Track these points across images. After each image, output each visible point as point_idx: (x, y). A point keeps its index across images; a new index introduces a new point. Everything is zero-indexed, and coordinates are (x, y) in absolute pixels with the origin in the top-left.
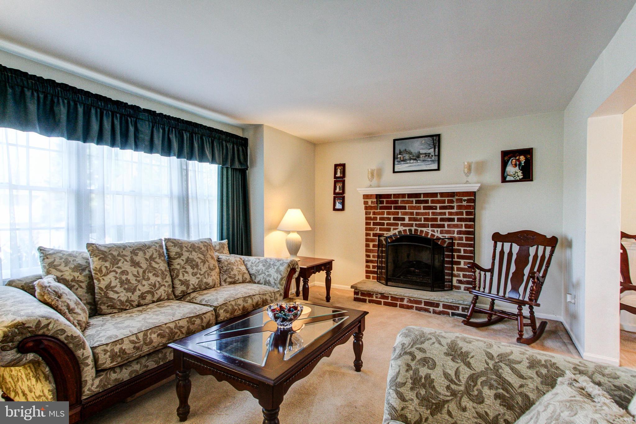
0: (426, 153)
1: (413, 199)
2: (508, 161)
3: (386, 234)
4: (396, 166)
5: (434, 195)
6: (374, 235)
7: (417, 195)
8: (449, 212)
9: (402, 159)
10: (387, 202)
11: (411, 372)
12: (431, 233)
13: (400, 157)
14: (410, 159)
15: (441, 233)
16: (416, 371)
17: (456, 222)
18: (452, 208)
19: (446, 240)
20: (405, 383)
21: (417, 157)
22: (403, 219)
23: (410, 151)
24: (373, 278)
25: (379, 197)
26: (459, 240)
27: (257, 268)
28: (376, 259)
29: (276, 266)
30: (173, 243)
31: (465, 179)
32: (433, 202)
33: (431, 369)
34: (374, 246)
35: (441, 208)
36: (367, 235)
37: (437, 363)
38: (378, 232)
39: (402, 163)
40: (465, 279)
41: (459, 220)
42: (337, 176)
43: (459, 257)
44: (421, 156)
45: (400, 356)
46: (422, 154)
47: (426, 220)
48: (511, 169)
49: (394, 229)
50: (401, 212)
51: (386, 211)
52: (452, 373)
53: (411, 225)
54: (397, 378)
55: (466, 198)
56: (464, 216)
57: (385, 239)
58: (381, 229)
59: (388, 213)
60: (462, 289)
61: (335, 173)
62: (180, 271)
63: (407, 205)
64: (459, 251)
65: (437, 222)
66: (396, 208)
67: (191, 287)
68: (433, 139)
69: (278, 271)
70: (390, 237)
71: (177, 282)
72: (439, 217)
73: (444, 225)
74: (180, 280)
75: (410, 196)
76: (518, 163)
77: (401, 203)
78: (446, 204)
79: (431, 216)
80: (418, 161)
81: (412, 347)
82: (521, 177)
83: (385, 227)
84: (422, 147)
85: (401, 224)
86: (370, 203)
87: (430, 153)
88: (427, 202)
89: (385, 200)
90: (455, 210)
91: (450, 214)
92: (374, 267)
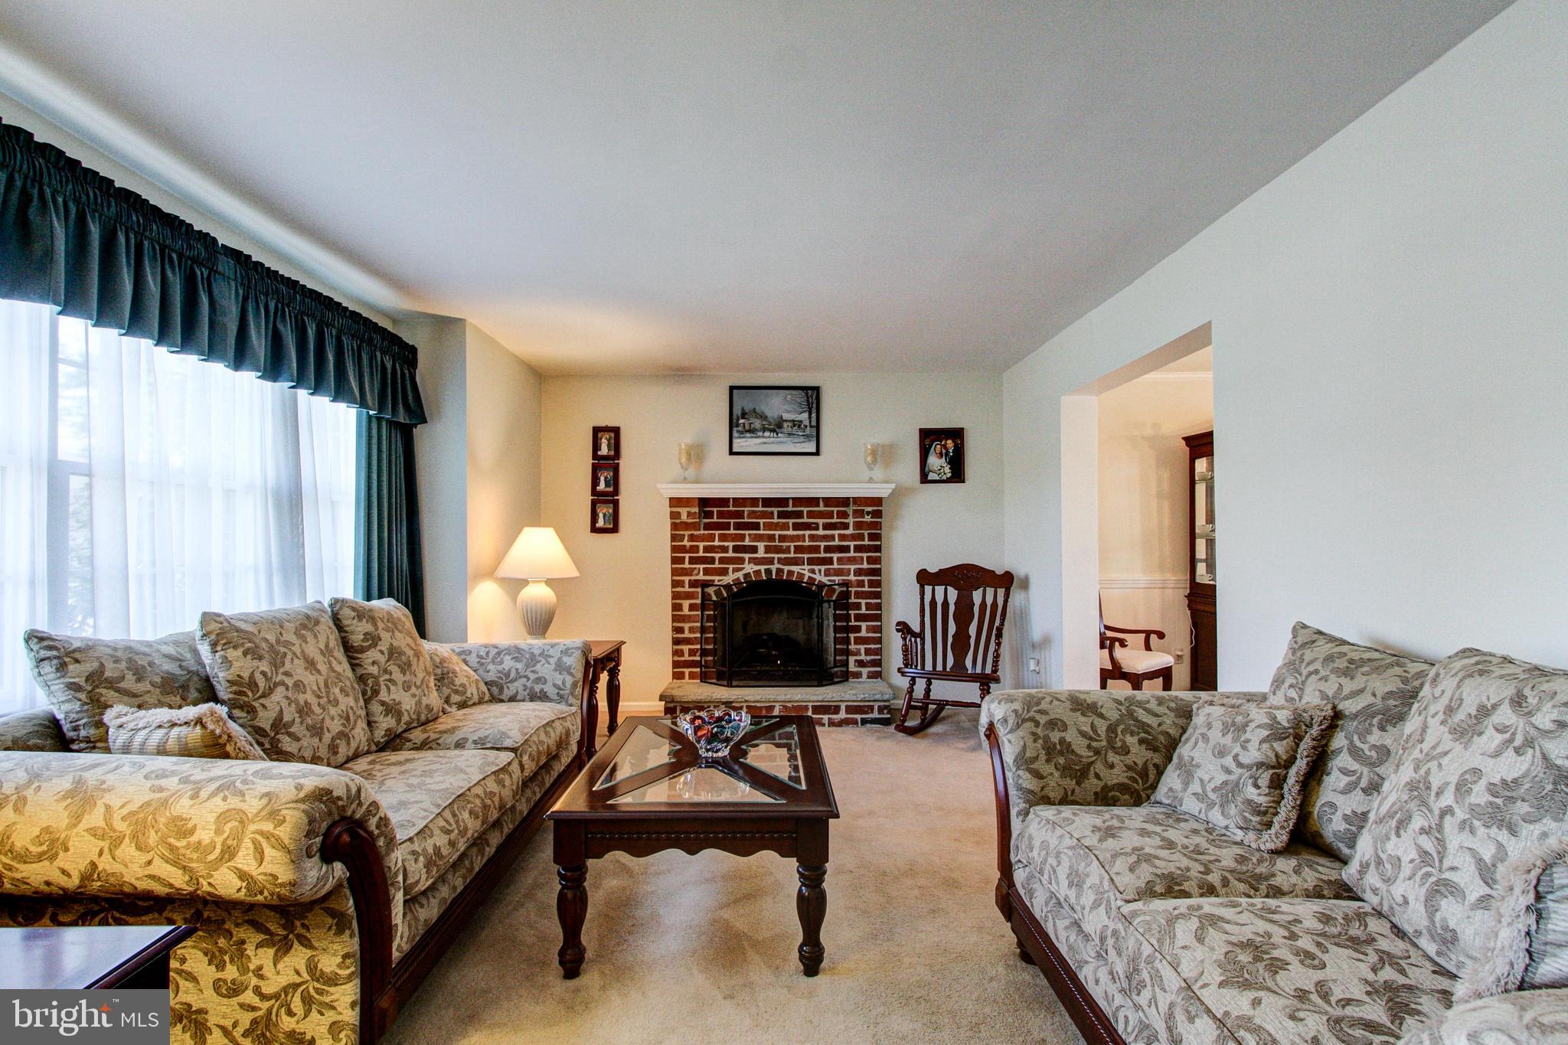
0: (794, 421)
1: (773, 509)
2: (931, 446)
3: (719, 581)
4: (736, 441)
5: (813, 501)
6: (693, 584)
7: (781, 502)
8: (839, 535)
9: (747, 427)
10: (721, 515)
11: (1041, 741)
12: (807, 574)
13: (744, 424)
14: (764, 430)
15: (826, 575)
16: (1046, 739)
17: (852, 554)
18: (846, 526)
19: (836, 587)
20: (1038, 756)
21: (777, 427)
22: (754, 549)
23: (763, 412)
24: (692, 676)
25: (704, 502)
26: (858, 587)
27: (500, 668)
28: (698, 635)
29: (550, 656)
30: (354, 609)
31: (866, 474)
32: (811, 515)
33: (1063, 731)
34: (692, 607)
35: (827, 527)
36: (675, 584)
37: (1068, 723)
38: (701, 577)
39: (748, 435)
40: (869, 658)
41: (858, 549)
42: (599, 453)
43: (859, 618)
44: (785, 425)
45: (1018, 726)
46: (786, 421)
47: (798, 549)
48: (935, 461)
49: (735, 570)
50: (749, 535)
51: (717, 533)
52: (1087, 729)
53: (771, 561)
54: (1025, 754)
55: (870, 509)
56: (866, 542)
57: (716, 592)
58: (707, 572)
59: (723, 538)
60: (865, 676)
61: (596, 447)
62: (381, 679)
63: (761, 521)
64: (858, 606)
65: (820, 553)
66: (738, 526)
67: (405, 718)
68: (807, 394)
69: (560, 667)
70: (728, 587)
71: (376, 708)
72: (823, 544)
73: (831, 559)
74: (383, 703)
75: (768, 502)
76: (944, 451)
77: (749, 517)
78: (835, 520)
79: (807, 543)
80: (780, 435)
81: (1028, 711)
82: (949, 475)
83: (717, 565)
84: (786, 407)
85: (749, 558)
86: (684, 517)
87: (801, 421)
88: (799, 515)
89: (715, 510)
90: (850, 531)
91: (842, 537)
92: (692, 653)
